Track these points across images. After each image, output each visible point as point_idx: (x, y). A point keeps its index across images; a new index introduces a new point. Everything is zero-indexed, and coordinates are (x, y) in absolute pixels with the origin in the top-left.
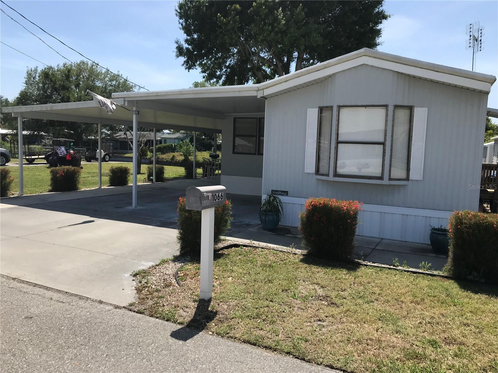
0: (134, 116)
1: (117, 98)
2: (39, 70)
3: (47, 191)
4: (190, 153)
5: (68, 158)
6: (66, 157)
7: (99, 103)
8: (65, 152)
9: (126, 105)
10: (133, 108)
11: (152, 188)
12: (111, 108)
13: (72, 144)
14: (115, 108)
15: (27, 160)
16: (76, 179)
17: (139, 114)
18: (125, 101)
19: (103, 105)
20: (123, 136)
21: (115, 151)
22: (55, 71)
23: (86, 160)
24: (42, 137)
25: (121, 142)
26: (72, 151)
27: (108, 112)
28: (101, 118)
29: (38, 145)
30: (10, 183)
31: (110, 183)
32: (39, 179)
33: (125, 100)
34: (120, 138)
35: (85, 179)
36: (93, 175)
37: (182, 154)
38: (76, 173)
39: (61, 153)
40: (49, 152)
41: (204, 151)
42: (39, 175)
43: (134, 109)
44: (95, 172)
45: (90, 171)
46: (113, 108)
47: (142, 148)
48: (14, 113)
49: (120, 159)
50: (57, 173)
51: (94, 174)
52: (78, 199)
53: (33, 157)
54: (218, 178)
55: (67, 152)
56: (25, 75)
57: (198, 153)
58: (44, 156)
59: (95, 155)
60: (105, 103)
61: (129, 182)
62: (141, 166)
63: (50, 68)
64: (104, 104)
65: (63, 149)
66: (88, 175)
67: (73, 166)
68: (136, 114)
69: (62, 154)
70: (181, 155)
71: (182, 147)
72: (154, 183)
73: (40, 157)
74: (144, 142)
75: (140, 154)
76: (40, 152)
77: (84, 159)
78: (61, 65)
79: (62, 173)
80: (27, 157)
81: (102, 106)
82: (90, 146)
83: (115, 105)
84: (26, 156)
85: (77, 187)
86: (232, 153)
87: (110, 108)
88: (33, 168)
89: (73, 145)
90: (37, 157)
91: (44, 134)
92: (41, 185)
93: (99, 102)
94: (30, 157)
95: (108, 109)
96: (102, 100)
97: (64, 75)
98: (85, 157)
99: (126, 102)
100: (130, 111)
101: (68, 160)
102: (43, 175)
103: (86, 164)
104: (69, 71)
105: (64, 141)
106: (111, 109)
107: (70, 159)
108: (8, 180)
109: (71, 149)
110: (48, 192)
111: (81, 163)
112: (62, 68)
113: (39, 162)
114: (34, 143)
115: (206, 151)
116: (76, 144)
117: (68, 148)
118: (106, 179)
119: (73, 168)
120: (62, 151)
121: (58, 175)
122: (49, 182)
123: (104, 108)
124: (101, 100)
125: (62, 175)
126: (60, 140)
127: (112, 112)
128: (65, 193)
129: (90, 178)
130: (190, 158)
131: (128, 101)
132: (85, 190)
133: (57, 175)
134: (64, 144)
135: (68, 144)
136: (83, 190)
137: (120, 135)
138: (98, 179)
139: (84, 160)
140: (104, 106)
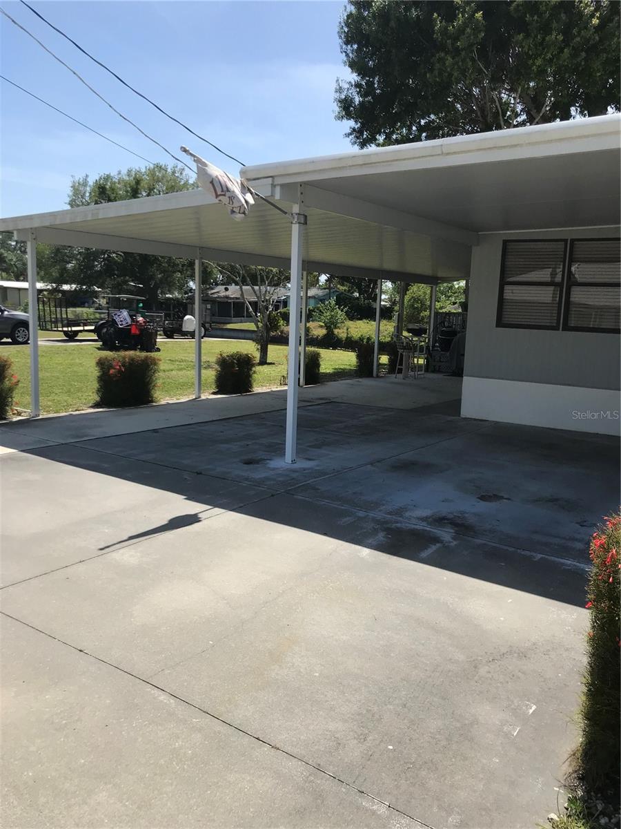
0: (295, 228)
1: (255, 179)
2: (91, 182)
3: (91, 405)
4: (337, 323)
5: (134, 331)
6: (130, 329)
7: (211, 185)
8: (129, 320)
9: (277, 196)
10: (292, 207)
11: (304, 401)
12: (243, 201)
13: (141, 305)
14: (251, 201)
15: (66, 333)
16: (148, 380)
17: (306, 223)
18: (273, 186)
19: (222, 191)
20: (223, 294)
21: (215, 318)
22: (115, 183)
23: (165, 335)
24: (95, 294)
25: (219, 302)
26: (140, 319)
27: (233, 212)
28: (201, 248)
29: (89, 307)
30: (11, 390)
31: (218, 387)
32: (79, 374)
33: (276, 183)
34: (219, 297)
35: (167, 373)
36: (180, 367)
37: (323, 324)
38: (148, 366)
39: (121, 321)
40: (102, 319)
41: (360, 319)
42: (80, 364)
43: (296, 209)
44: (183, 358)
45: (174, 356)
46: (246, 202)
47: (270, 314)
48: (18, 230)
49: (219, 333)
50: (111, 367)
51: (182, 363)
52: (155, 431)
53: (74, 329)
54: (422, 376)
55: (133, 320)
56: (69, 191)
57: (350, 323)
58: (93, 328)
59: (181, 326)
60: (227, 188)
61: (254, 385)
62: (267, 348)
63: (108, 178)
64: (225, 189)
65: (125, 313)
66: (172, 367)
67: (142, 350)
68: (299, 223)
69: (124, 323)
70: (321, 327)
71: (323, 313)
72: (302, 387)
73: (86, 328)
74: (273, 302)
75: (267, 325)
76: (86, 320)
77: (162, 333)
78: (124, 172)
79: (120, 366)
80: (65, 329)
81: (220, 195)
82: (170, 311)
83: (252, 194)
84: (62, 327)
85: (152, 397)
86: (495, 325)
87: (240, 201)
88: (74, 350)
89: (143, 308)
90: (81, 328)
91: (97, 289)
92: (82, 388)
93: (212, 182)
94: (70, 329)
95: (236, 205)
96: (220, 177)
97: (129, 189)
98: (164, 328)
99: (278, 190)
100: (286, 213)
101: (135, 335)
102: (88, 366)
103: (166, 343)
104: (138, 182)
105: (128, 299)
106: (243, 205)
107: (138, 332)
108: (7, 383)
109: (140, 315)
110: (92, 407)
111: (157, 340)
112: (126, 178)
113: (85, 336)
114: (82, 305)
115: (361, 320)
116: (148, 306)
117: (133, 313)
118: (210, 375)
119: (144, 354)
120: (123, 317)
121: (112, 371)
122: (96, 385)
123: (225, 200)
124: (217, 177)
125: (120, 371)
126: (119, 298)
127: (244, 213)
128: (127, 411)
129: (174, 373)
130: (336, 331)
131: (282, 186)
132: (168, 404)
133: (109, 371)
134: (128, 305)
135: (135, 306)
136: (163, 402)
137: (218, 292)
138: (192, 374)
139: (160, 335)
140: (224, 195)
